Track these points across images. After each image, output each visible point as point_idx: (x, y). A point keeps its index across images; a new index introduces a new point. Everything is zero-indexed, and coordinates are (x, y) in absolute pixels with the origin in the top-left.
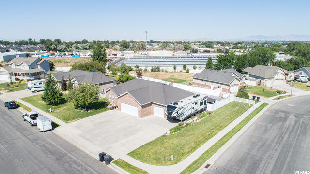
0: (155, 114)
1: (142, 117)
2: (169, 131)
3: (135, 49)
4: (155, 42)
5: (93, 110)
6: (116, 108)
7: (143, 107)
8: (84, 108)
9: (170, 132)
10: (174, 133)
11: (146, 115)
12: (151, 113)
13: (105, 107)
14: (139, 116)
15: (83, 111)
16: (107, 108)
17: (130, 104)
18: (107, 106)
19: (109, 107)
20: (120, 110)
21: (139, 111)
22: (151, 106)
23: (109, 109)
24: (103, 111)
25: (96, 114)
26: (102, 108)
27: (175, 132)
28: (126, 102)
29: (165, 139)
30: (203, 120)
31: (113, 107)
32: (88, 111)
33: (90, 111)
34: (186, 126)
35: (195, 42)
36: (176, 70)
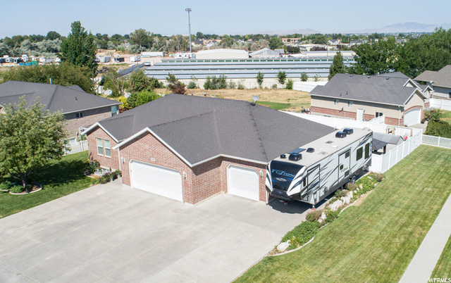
0: (232, 190)
1: (195, 201)
2: (284, 240)
3: (164, 48)
4: (207, 37)
5: (48, 188)
6: (115, 178)
7: (198, 170)
8: (19, 183)
9: (287, 244)
10: (299, 248)
11: (206, 194)
12: (221, 187)
13: (83, 177)
14: (186, 199)
15: (15, 192)
16: (89, 180)
17: (156, 164)
18: (91, 172)
19: (98, 174)
20: (128, 182)
21: (185, 184)
22: (221, 168)
23: (94, 182)
24: (76, 189)
25: (53, 197)
26: (76, 179)
27: (301, 243)
28: (145, 160)
29: (277, 269)
30: (368, 200)
31: (106, 176)
32: (30, 190)
33: (36, 190)
34: (327, 221)
35: (289, 36)
36: (264, 85)
